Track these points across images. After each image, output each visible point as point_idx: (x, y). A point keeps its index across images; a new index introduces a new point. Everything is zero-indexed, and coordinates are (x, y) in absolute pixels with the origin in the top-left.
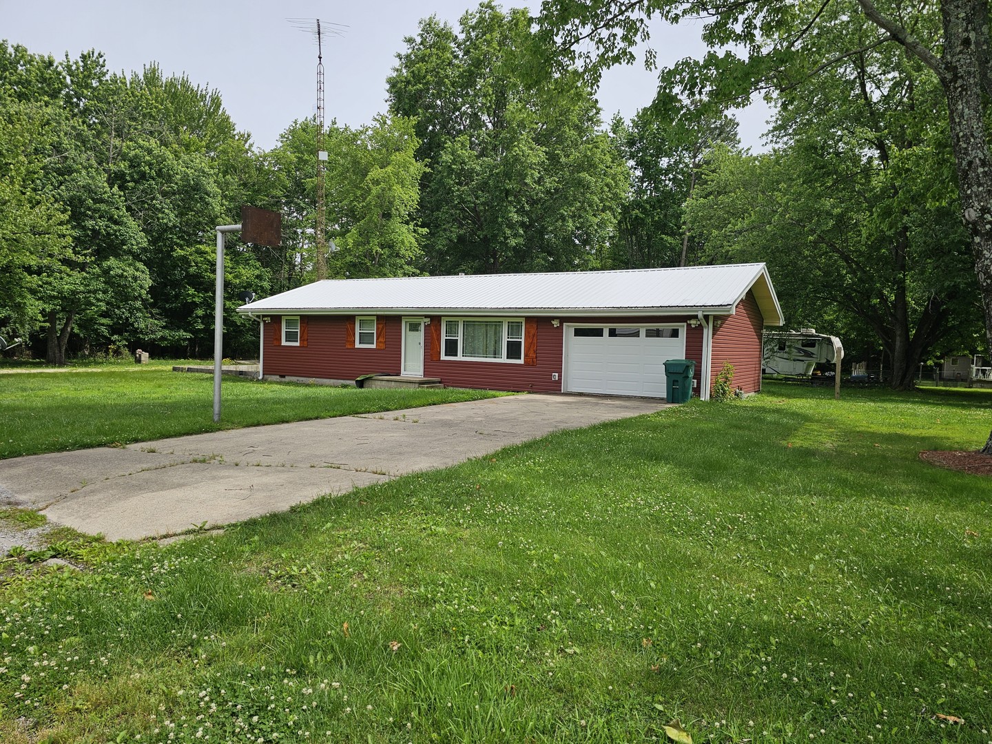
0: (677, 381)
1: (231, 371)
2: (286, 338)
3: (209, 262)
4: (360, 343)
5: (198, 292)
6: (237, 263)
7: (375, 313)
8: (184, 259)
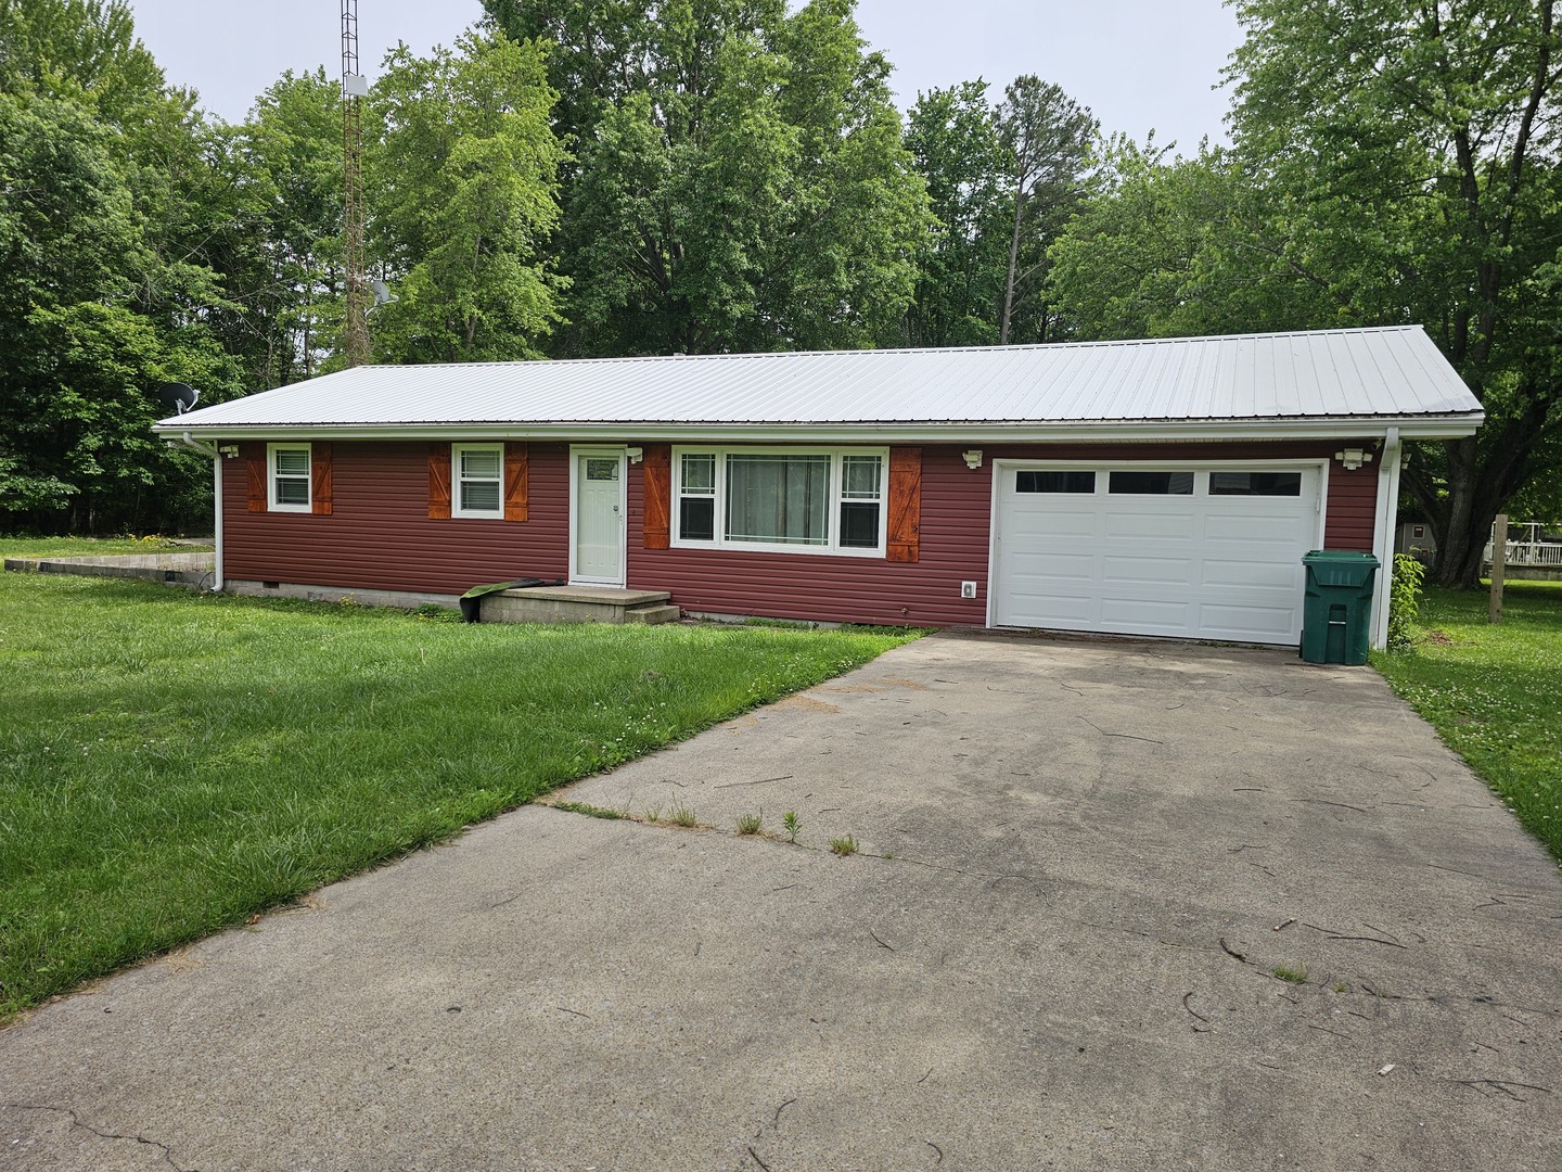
0: (1343, 608)
1: (145, 572)
2: (279, 493)
3: (112, 338)
4: (464, 507)
5: (89, 401)
6: (172, 342)
7: (504, 435)
8: (55, 330)
